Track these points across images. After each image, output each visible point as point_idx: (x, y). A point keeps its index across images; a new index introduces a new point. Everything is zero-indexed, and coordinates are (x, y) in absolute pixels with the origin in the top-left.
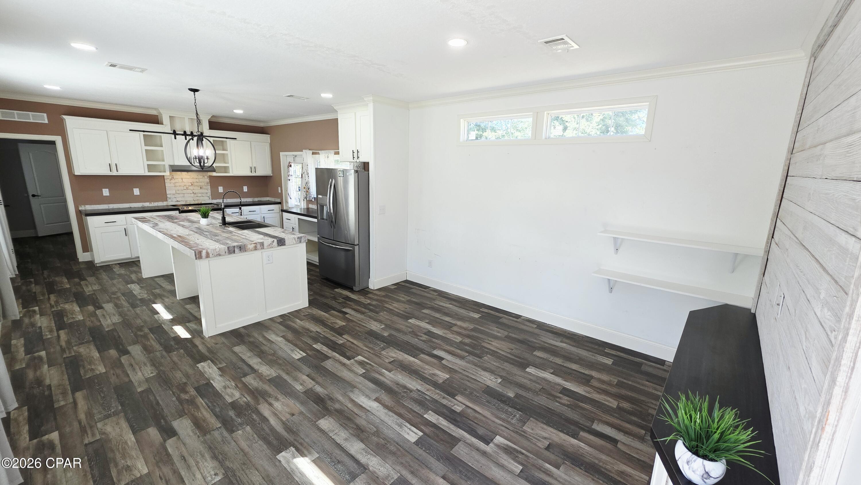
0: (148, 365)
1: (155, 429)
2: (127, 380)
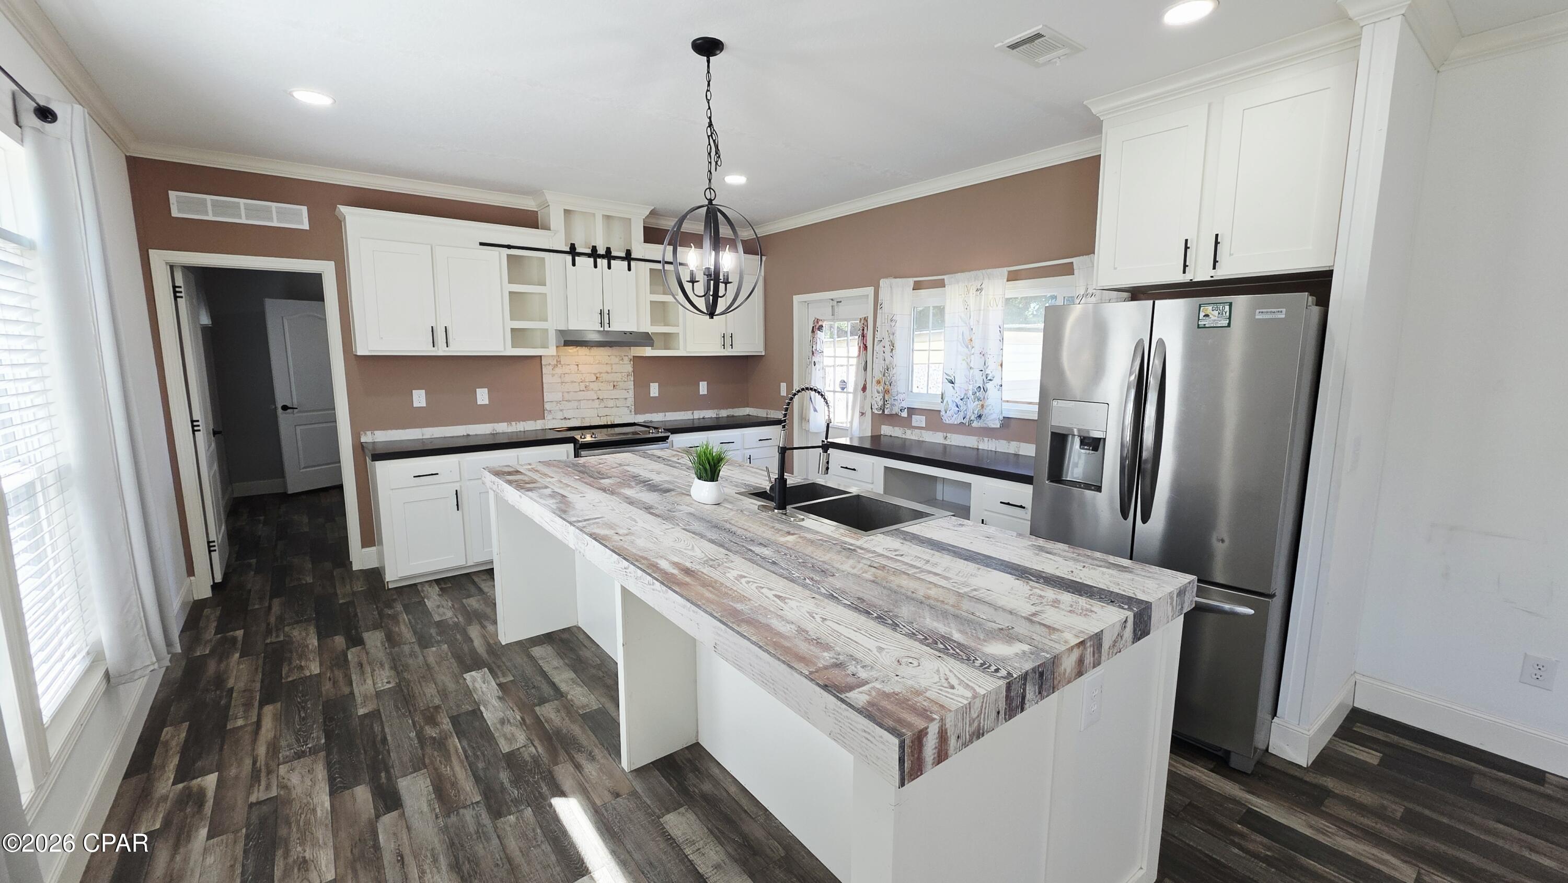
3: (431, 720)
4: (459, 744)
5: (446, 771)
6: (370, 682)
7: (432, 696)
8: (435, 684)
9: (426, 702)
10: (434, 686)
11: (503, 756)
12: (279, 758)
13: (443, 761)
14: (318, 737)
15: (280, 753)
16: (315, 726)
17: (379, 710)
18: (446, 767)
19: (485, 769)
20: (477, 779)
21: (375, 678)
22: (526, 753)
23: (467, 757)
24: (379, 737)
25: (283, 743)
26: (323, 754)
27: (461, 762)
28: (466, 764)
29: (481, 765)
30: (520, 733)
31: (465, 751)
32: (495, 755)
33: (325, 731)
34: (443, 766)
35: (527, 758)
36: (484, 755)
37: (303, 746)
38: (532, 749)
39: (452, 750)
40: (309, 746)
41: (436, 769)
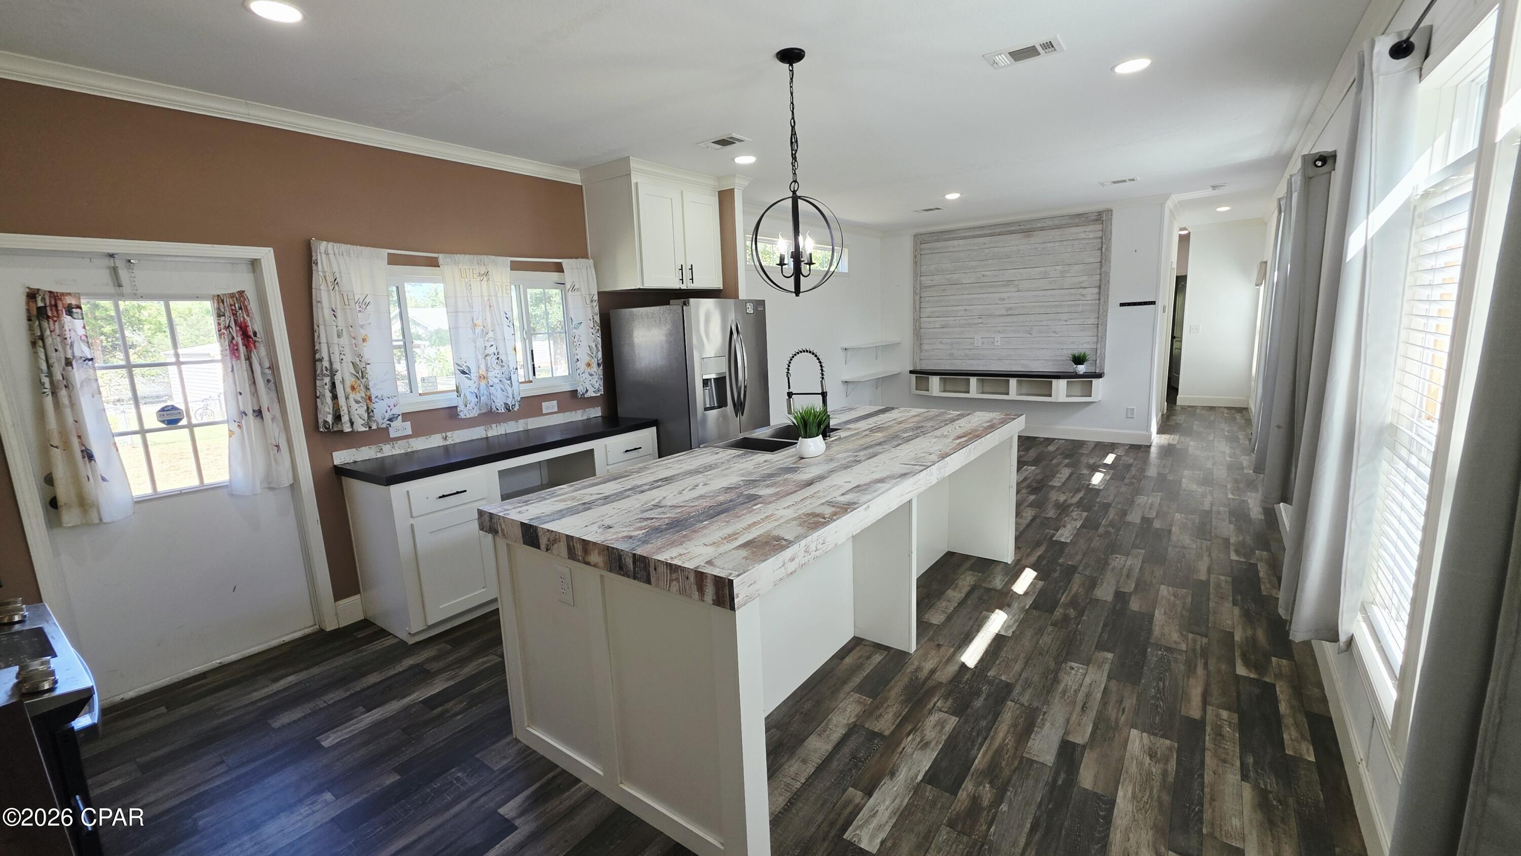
0: (1061, 687)
1: (1130, 606)
2: (1113, 685)
3: (1066, 618)
4: (979, 756)
5: (1010, 741)
6: (1088, 680)
7: (1049, 635)
8: (1038, 642)
9: (1058, 634)
10: (1040, 641)
11: (962, 716)
12: (1186, 656)
13: (1005, 751)
14: (1153, 657)
15: (1185, 660)
16: (1153, 666)
17: (1096, 648)
18: (1008, 744)
19: (984, 717)
20: (997, 715)
21: (1080, 681)
22: (946, 705)
23: (985, 739)
24: (1108, 629)
25: (1182, 667)
26: (1152, 641)
27: (993, 738)
28: (992, 734)
29: (984, 723)
30: (928, 723)
31: (981, 745)
32: (966, 722)
33: (1145, 657)
34: (1009, 746)
35: (950, 701)
36: (973, 729)
37: (1166, 655)
38: (939, 704)
39: (990, 754)
40: (1160, 652)
41: (1016, 749)
